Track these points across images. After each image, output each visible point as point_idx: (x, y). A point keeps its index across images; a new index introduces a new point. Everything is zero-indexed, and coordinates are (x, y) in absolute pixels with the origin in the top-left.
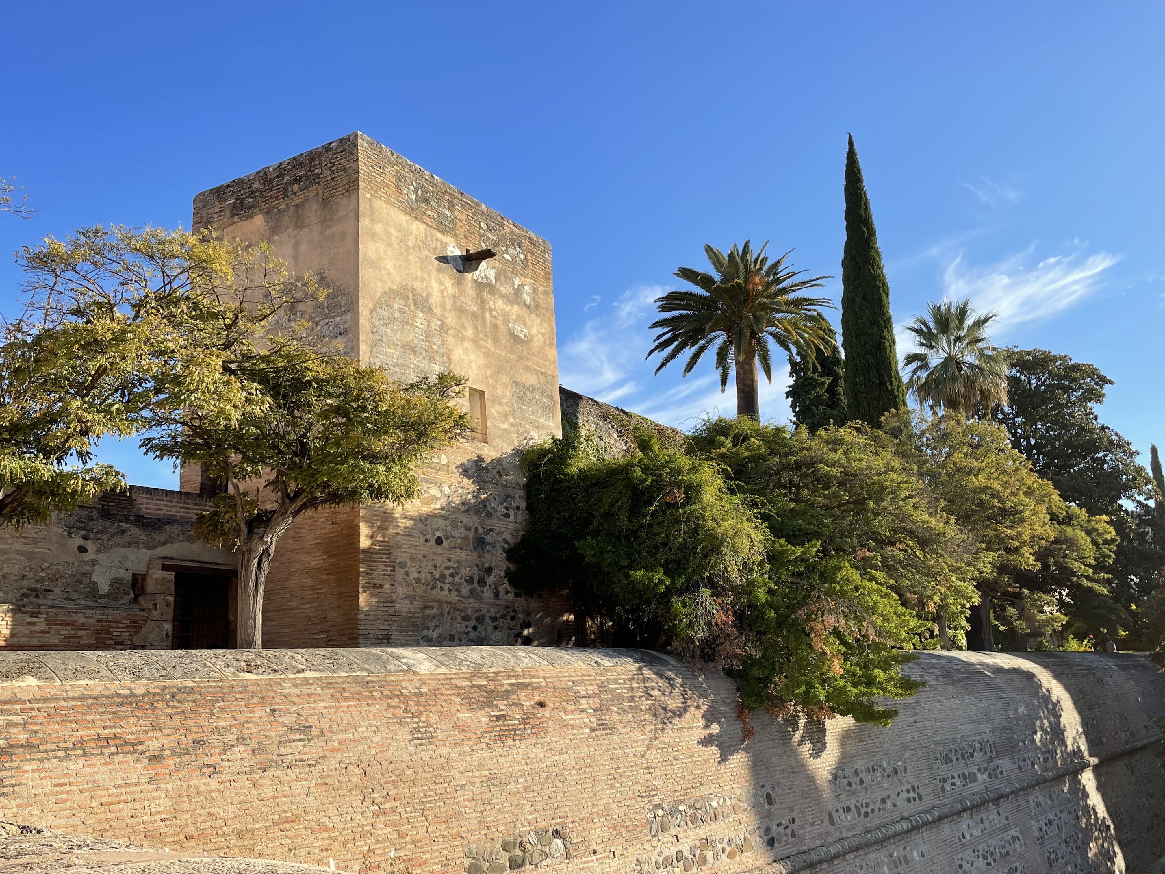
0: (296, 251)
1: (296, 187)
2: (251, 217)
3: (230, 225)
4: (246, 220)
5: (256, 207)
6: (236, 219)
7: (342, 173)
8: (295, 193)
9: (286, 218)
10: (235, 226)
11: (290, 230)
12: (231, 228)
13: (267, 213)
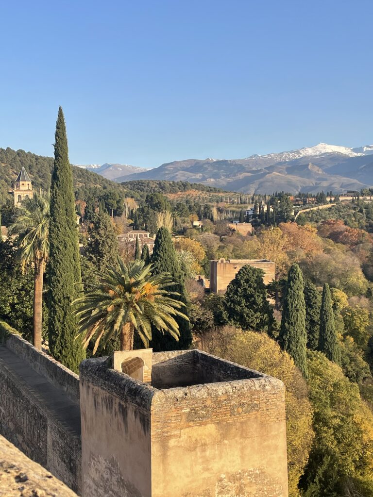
0: (242, 453)
1: (240, 410)
2: (205, 424)
3: (186, 427)
4: (200, 425)
5: (208, 418)
6: (191, 424)
7: (274, 407)
8: (239, 414)
9: (234, 430)
10: (191, 428)
11: (237, 438)
12: (187, 430)
13: (218, 423)
